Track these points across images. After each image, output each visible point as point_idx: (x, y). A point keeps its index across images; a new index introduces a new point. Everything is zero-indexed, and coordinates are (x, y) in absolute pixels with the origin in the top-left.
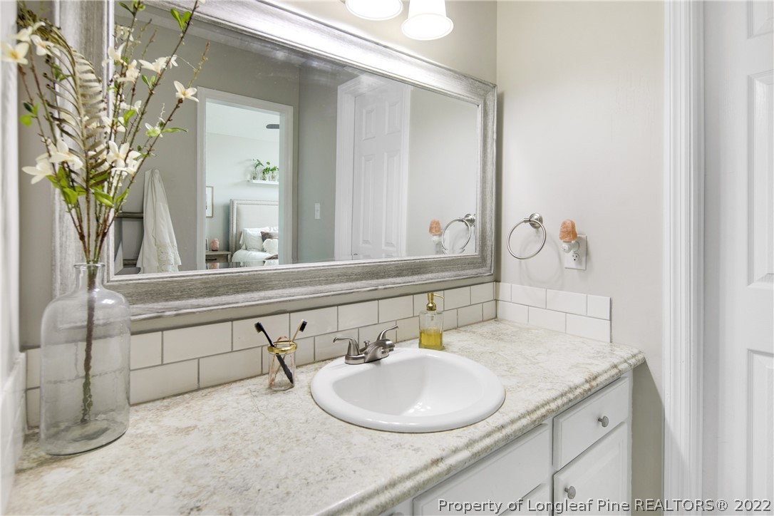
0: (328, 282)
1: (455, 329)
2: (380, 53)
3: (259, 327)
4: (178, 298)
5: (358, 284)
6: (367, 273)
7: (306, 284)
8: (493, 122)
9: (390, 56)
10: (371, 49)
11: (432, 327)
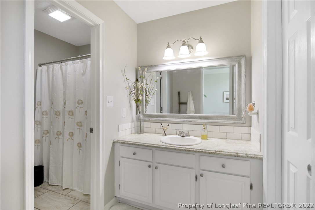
0: (179, 118)
1: (225, 139)
2: (193, 63)
3: (161, 124)
4: (152, 117)
5: (187, 119)
6: (190, 117)
7: (174, 118)
8: (244, 69)
9: (196, 63)
10: (190, 63)
11: (204, 133)
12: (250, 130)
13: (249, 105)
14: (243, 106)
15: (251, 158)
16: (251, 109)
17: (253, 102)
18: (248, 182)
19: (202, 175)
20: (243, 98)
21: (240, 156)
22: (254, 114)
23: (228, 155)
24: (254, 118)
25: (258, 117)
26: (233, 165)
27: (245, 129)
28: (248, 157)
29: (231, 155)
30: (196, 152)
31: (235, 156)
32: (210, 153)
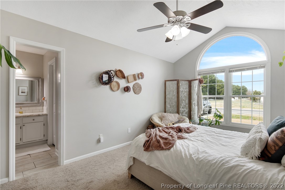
11: (21, 111)
12: (43, 108)
13: (43, 98)
14: (40, 98)
15: (44, 115)
16: (44, 99)
17: (44, 97)
18: (43, 123)
19: (24, 125)
20: (40, 95)
21: (40, 115)
22: (45, 101)
23: (35, 116)
24: (45, 102)
25: (46, 102)
26: (37, 119)
27: (41, 108)
28: (43, 115)
29: (37, 115)
30: (21, 117)
31: (38, 115)
32: (28, 116)
